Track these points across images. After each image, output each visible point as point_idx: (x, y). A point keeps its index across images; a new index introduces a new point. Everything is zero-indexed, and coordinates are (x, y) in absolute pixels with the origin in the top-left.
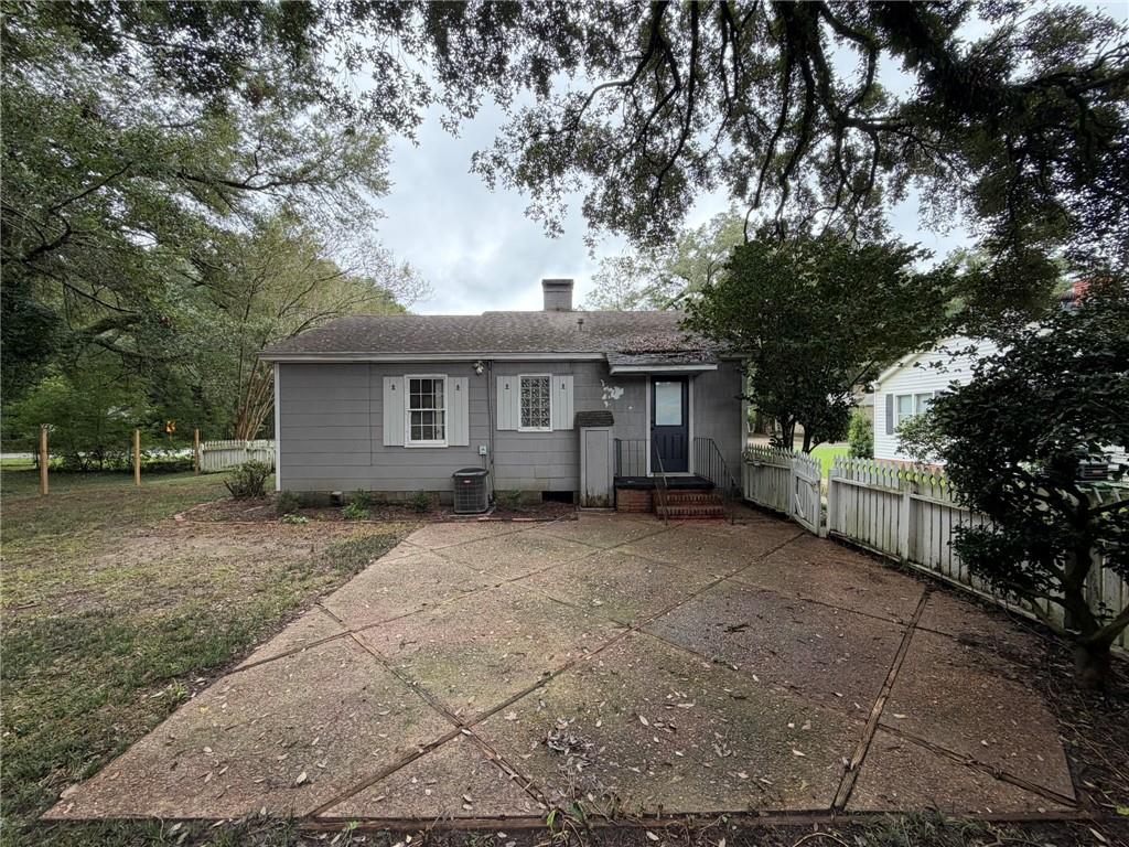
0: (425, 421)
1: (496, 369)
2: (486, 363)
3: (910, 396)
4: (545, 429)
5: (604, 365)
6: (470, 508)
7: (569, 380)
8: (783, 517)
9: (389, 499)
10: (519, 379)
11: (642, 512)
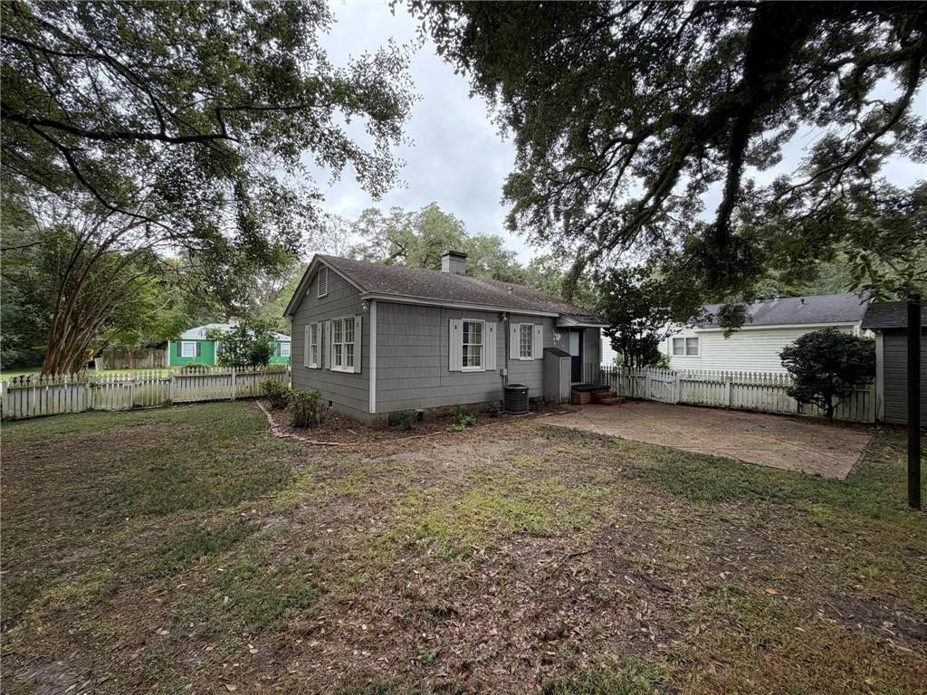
0: (472, 354)
1: (511, 319)
2: (508, 314)
3: (683, 339)
4: (529, 358)
5: (554, 320)
6: (522, 410)
7: (541, 328)
8: (641, 400)
9: (450, 411)
10: (519, 325)
11: (589, 403)
